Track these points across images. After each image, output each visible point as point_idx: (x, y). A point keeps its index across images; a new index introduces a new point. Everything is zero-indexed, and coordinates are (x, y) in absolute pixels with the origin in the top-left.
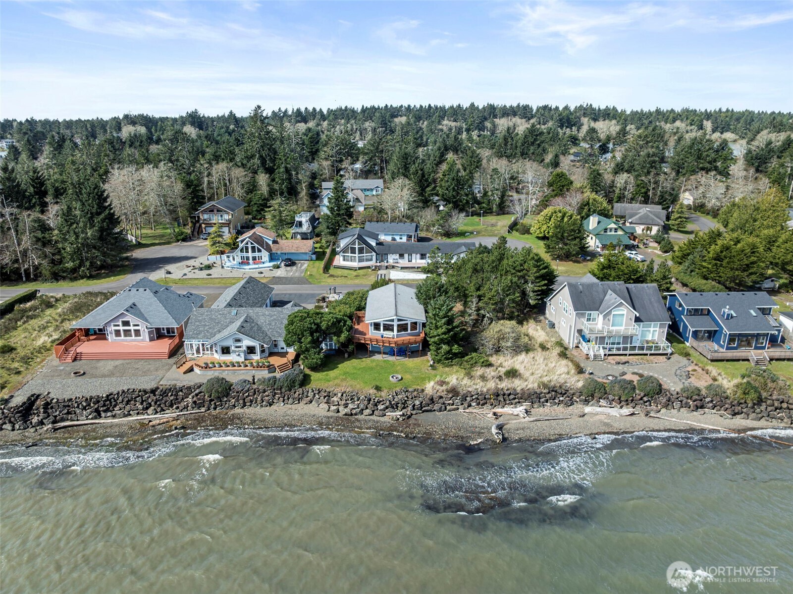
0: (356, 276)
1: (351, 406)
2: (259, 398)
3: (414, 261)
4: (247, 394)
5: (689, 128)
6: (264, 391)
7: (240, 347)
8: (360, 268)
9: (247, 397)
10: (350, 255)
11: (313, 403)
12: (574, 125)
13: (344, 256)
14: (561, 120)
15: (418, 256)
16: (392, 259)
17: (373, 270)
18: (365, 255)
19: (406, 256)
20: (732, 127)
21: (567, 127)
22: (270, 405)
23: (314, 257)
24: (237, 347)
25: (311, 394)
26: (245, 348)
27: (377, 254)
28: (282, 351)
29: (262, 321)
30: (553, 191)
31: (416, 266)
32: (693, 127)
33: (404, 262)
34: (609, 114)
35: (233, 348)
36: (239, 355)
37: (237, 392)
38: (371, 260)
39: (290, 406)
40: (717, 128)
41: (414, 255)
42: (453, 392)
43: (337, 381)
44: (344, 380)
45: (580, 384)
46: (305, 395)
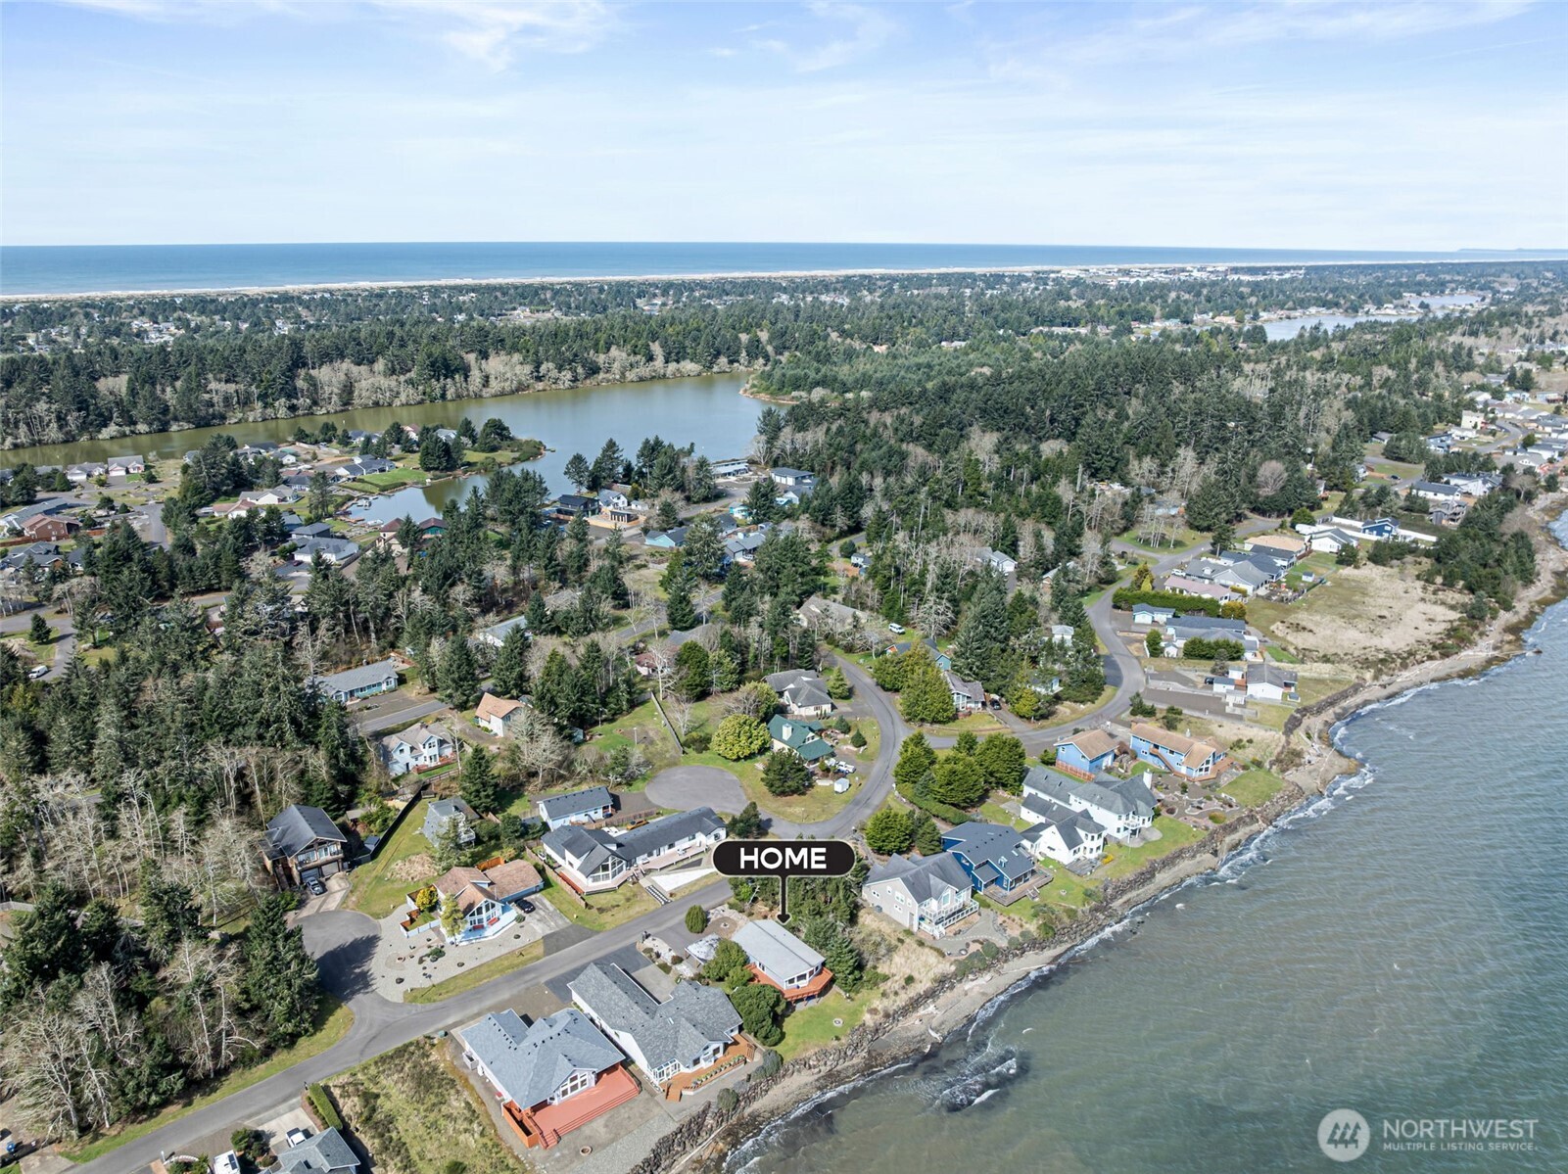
0: (628, 900)
1: (829, 1063)
2: (759, 1091)
3: (662, 854)
4: (751, 1092)
5: (632, 359)
6: (761, 1083)
9: (750, 1095)
10: (601, 874)
11: (795, 1074)
12: (457, 370)
13: (594, 877)
14: (433, 364)
16: (640, 860)
17: (633, 883)
18: (616, 868)
19: (655, 852)
20: (689, 351)
21: (446, 377)
24: (705, 1055)
25: (791, 1067)
26: (712, 1053)
27: (626, 861)
32: (639, 357)
33: (653, 859)
35: (702, 1057)
37: (743, 1095)
38: (622, 870)
39: (782, 1084)
40: (669, 353)
42: (887, 1015)
43: (801, 1046)
44: (804, 1043)
45: (953, 968)
46: (787, 1070)
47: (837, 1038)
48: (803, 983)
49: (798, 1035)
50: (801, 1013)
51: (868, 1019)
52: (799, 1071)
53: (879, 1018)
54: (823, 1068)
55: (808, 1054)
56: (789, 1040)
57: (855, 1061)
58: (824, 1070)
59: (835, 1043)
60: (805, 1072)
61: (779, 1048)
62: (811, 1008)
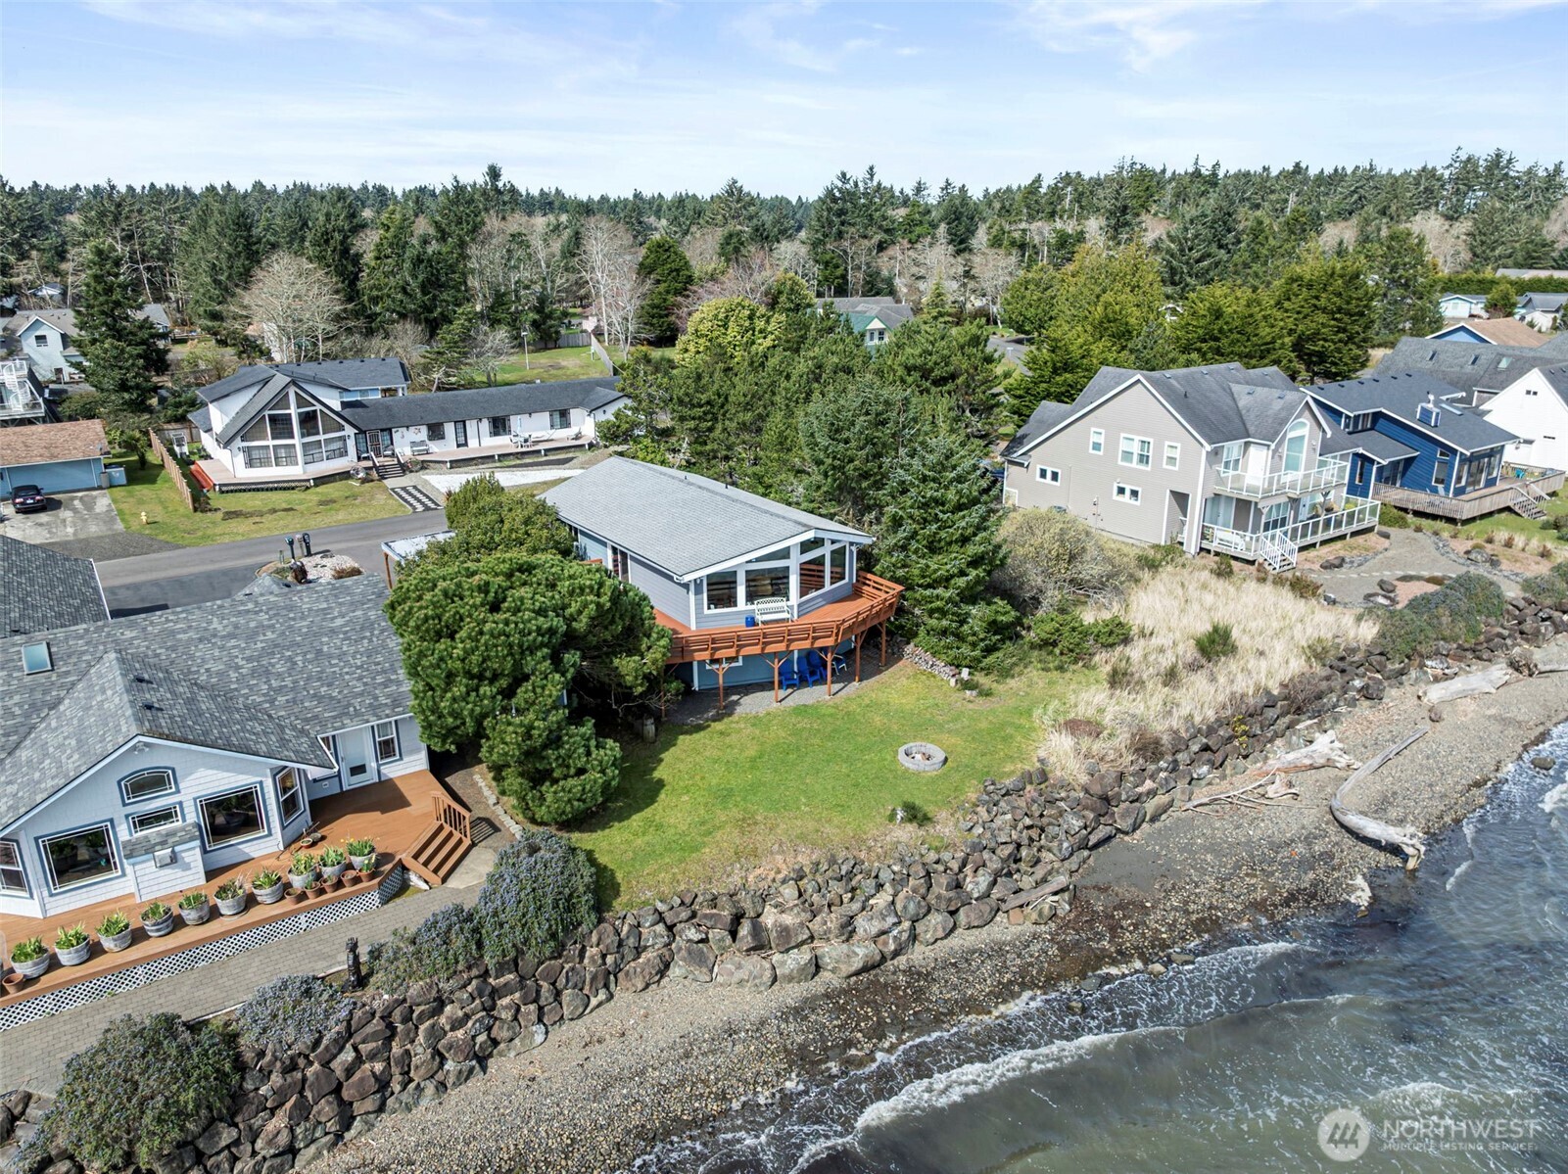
0: (322, 503)
1: (865, 926)
2: (421, 1052)
3: (473, 443)
4: (348, 1056)
6: (440, 1004)
7: (165, 815)
8: (321, 481)
9: (349, 1072)
10: (271, 443)
11: (675, 971)
13: (248, 451)
15: (485, 425)
16: (406, 443)
17: (364, 481)
18: (322, 437)
19: (449, 429)
22: (482, 1060)
23: (119, 473)
24: (144, 821)
25: (654, 935)
26: (192, 816)
27: (361, 432)
28: (359, 781)
29: (215, 667)
30: (658, 282)
31: (496, 453)
33: (446, 448)
34: (551, 204)
35: (123, 833)
36: (174, 859)
37: (291, 1067)
38: (343, 453)
39: (579, 1027)
41: (471, 425)
42: (1148, 748)
43: (729, 838)
44: (746, 823)
45: (1368, 631)
46: (629, 947)
47: (915, 815)
48: (769, 610)
49: (725, 796)
50: (755, 721)
51: (1062, 755)
52: (699, 955)
53: (1115, 747)
54: (831, 951)
55: (758, 875)
56: (672, 812)
57: (1007, 929)
58: (842, 958)
59: (905, 833)
60: (737, 966)
61: (610, 844)
62: (801, 710)
